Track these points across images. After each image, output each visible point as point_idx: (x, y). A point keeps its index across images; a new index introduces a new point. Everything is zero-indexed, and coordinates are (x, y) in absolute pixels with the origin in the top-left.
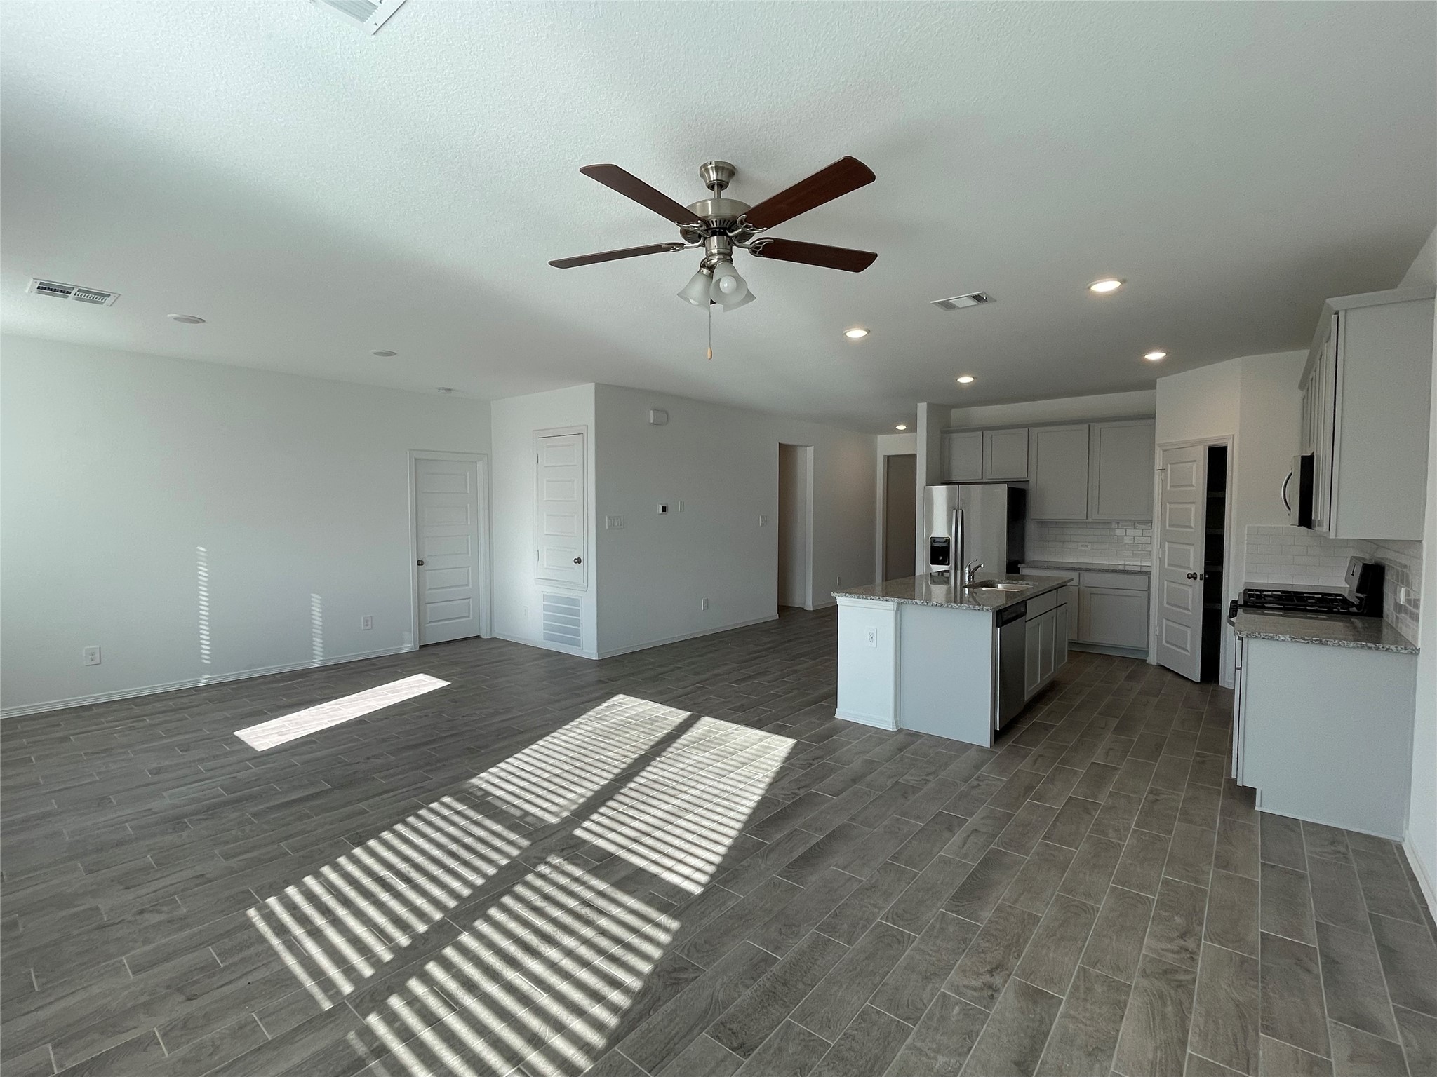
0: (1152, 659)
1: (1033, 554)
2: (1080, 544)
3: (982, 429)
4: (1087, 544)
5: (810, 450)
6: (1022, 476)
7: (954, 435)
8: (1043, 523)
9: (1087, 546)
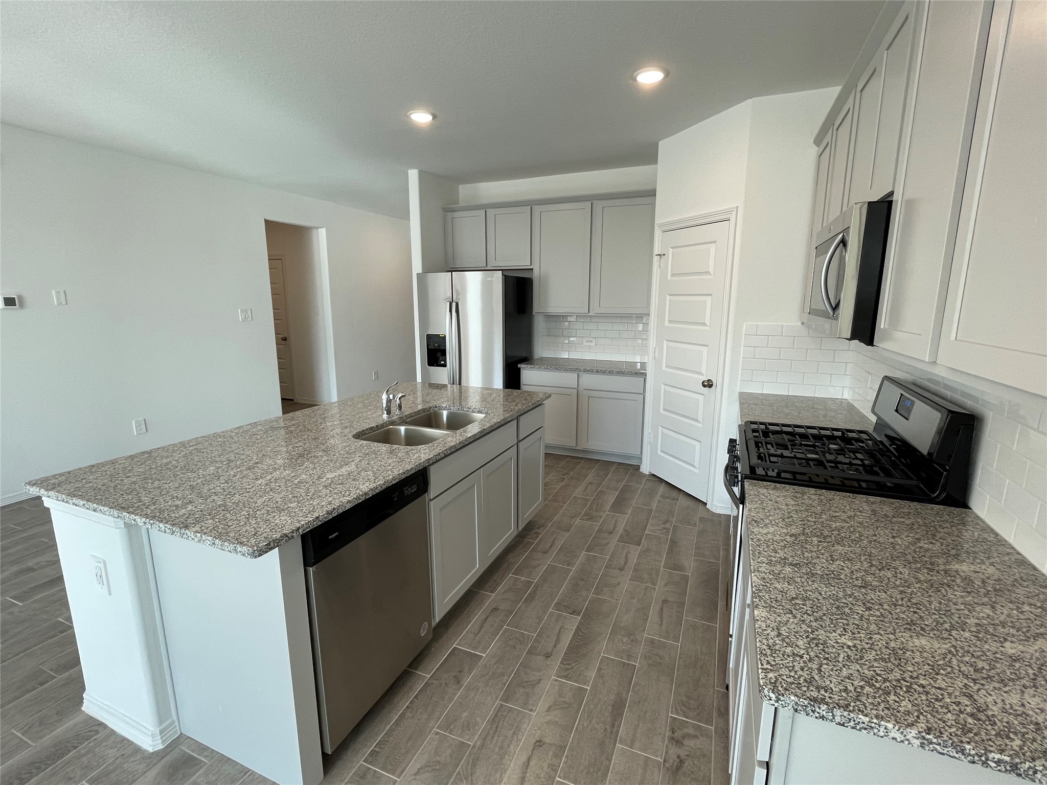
0: (645, 469)
1: (541, 350)
2: (585, 340)
3: (485, 207)
4: (591, 339)
5: (322, 232)
6: (524, 263)
7: (457, 214)
8: (550, 317)
9: (591, 341)
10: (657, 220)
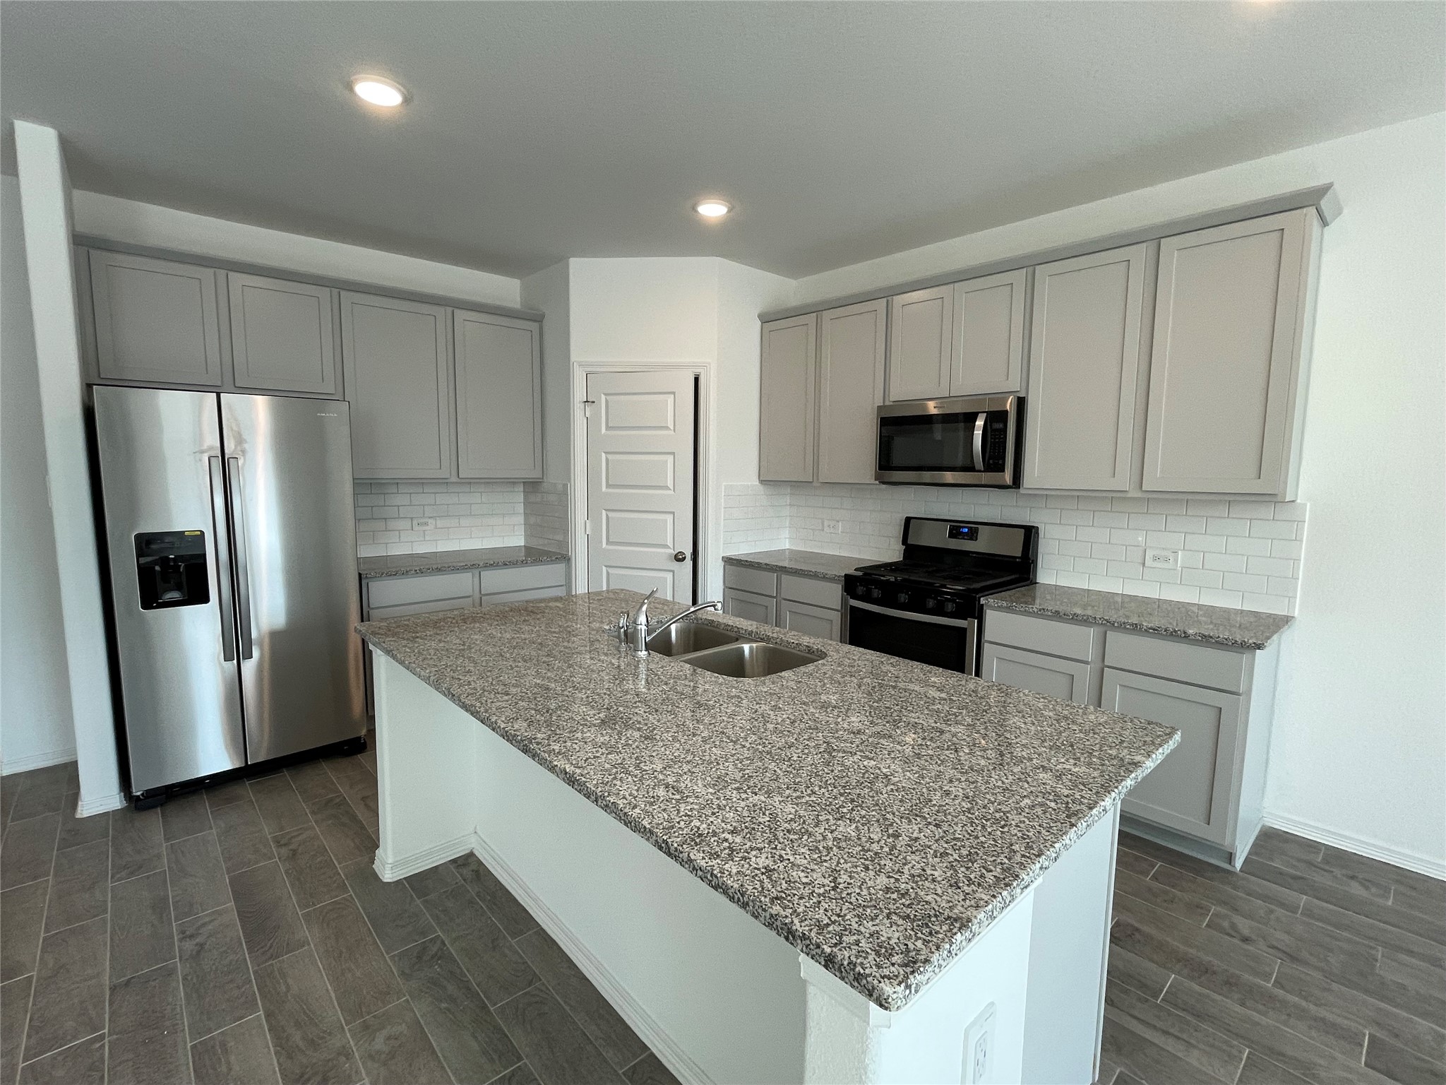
7: (120, 259)
10: (575, 356)
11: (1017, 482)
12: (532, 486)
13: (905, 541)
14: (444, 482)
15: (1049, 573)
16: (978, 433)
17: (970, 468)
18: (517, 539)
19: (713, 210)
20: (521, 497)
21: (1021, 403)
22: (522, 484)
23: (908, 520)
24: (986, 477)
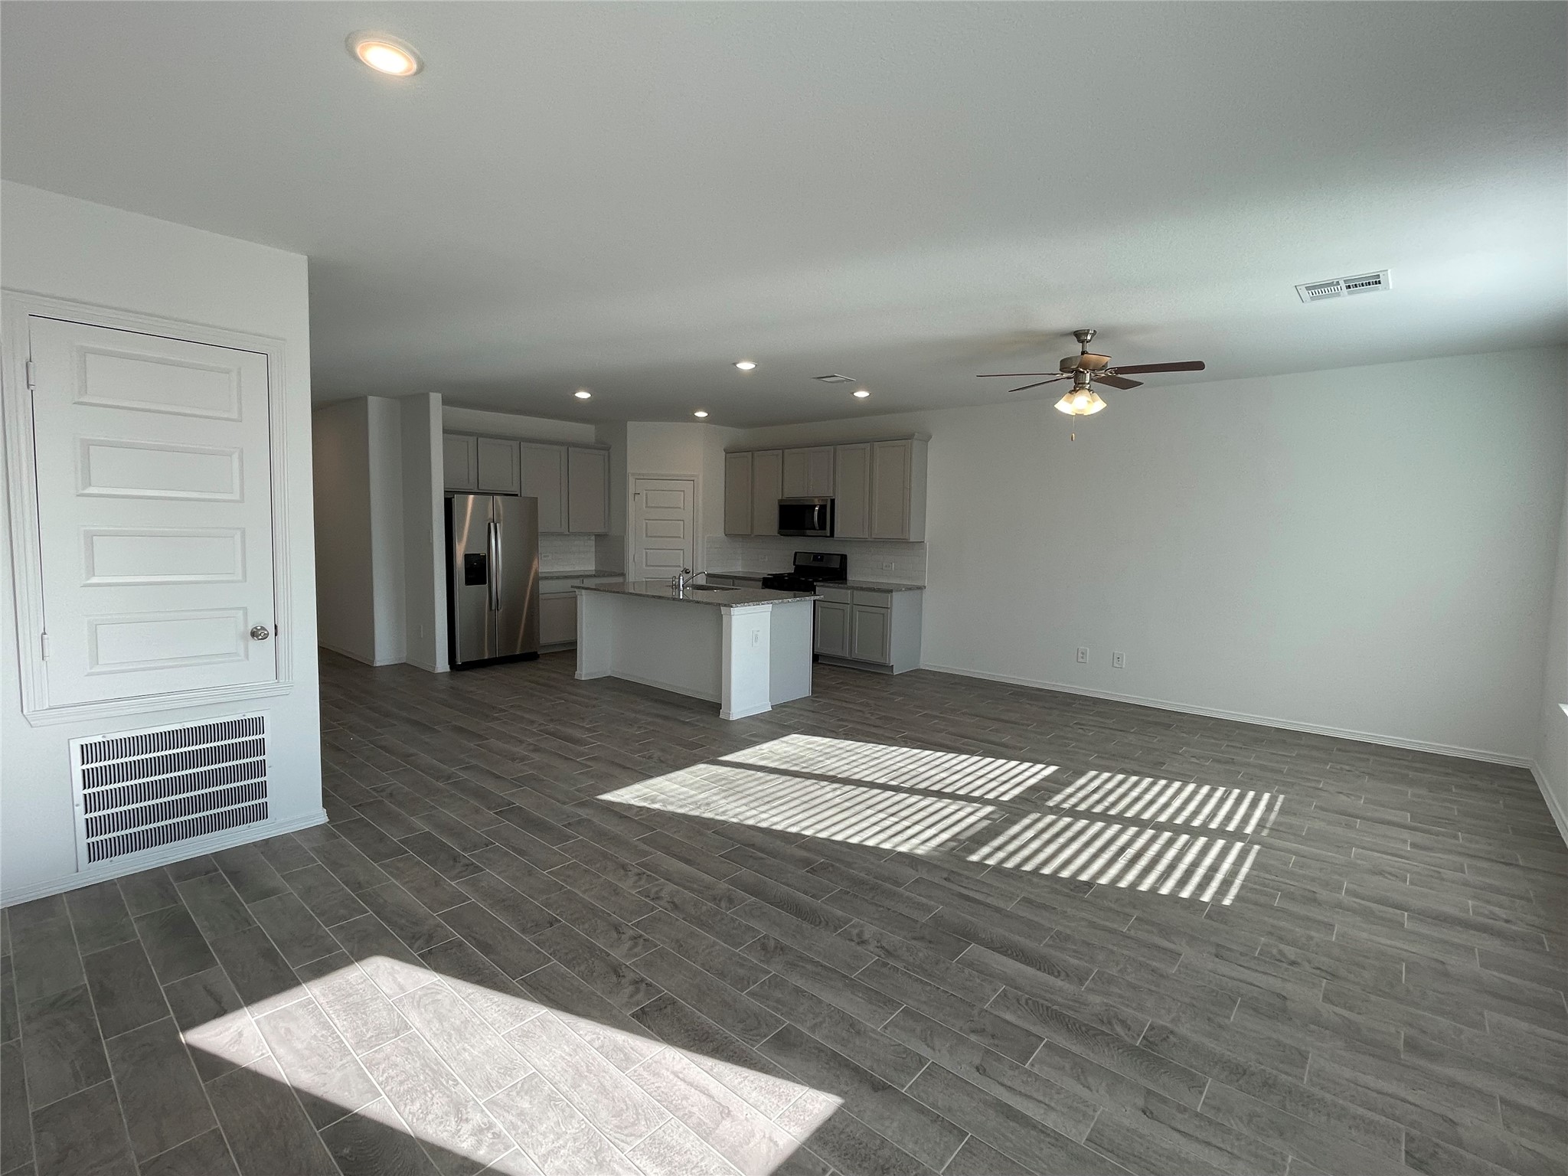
10: (629, 470)
11: (832, 535)
12: (600, 537)
13: (794, 564)
14: (560, 534)
15: (852, 576)
16: (816, 513)
17: (814, 529)
18: (590, 567)
19: (701, 414)
20: (593, 543)
21: (833, 501)
22: (593, 538)
23: (796, 553)
24: (820, 532)
